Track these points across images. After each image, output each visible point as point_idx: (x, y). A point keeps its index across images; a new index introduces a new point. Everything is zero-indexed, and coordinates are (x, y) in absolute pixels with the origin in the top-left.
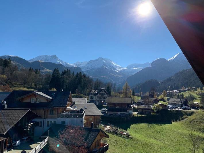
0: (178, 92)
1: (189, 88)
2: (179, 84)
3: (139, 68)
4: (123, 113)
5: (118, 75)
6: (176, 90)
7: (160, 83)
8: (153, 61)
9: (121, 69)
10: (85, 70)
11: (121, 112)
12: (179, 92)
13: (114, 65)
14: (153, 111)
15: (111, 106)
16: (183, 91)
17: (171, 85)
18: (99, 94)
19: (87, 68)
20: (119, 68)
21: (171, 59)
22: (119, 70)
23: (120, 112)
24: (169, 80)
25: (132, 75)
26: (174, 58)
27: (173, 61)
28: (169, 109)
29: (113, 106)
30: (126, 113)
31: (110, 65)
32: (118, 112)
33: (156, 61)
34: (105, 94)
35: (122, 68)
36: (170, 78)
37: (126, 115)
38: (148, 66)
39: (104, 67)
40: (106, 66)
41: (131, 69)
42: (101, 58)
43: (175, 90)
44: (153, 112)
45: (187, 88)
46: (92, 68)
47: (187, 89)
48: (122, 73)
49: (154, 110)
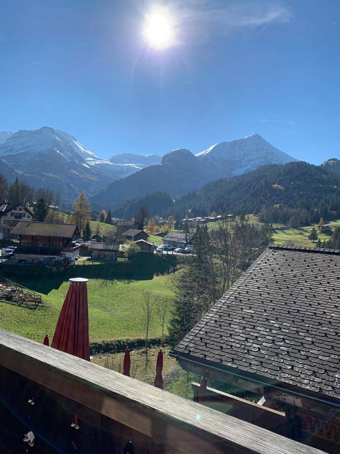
0: (203, 221)
1: (222, 216)
2: (207, 207)
3: (137, 166)
4: (51, 259)
5: (89, 177)
6: (200, 218)
7: (174, 201)
8: (166, 153)
9: (98, 163)
10: (5, 154)
11: (46, 257)
12: (205, 222)
13: (81, 151)
14: (122, 254)
15: (26, 242)
16: (212, 221)
17: (193, 207)
18: (9, 214)
19: (11, 151)
20: (91, 159)
21: (202, 153)
22: (93, 163)
23: (43, 256)
24: (193, 196)
25: (121, 180)
26: (208, 152)
27: (204, 158)
28: (155, 252)
29: (31, 241)
30: (56, 257)
31: (71, 149)
32: (39, 256)
33: (173, 153)
34: (27, 214)
35: (99, 159)
36: (194, 192)
37: (56, 262)
38: (155, 164)
39: (54, 152)
40: (61, 151)
41: (121, 165)
42: (50, 128)
43: (198, 218)
44: (122, 257)
45: (220, 215)
46: (24, 151)
47: (219, 217)
48: (97, 171)
49: (124, 253)
